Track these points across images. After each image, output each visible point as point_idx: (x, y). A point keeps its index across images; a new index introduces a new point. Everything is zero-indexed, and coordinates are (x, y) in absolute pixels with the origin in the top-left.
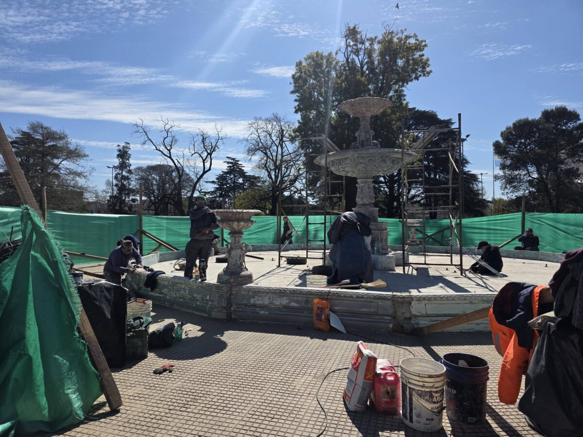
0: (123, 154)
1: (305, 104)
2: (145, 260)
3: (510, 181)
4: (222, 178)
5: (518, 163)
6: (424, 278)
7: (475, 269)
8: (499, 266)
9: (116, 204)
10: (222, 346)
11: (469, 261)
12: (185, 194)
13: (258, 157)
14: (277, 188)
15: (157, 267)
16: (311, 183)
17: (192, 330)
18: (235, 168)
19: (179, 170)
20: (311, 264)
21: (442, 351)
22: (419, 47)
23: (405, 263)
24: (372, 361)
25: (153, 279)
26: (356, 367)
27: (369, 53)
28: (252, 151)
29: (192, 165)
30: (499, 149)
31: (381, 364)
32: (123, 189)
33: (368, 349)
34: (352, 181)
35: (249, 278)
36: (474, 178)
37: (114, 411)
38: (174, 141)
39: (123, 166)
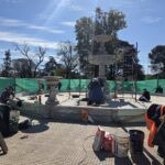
0: (8, 54)
1: (80, 37)
2: (17, 96)
3: (154, 68)
4: (47, 64)
5: (157, 61)
6: (123, 103)
7: (140, 100)
8: (149, 98)
9: (5, 74)
10: (47, 128)
11: (138, 97)
12: (33, 70)
13: (61, 57)
14: (69, 69)
15: (22, 98)
16: (82, 67)
17: (35, 122)
18: (52, 60)
19: (31, 61)
20: (81, 97)
21: (128, 129)
22: (123, 17)
23: (115, 97)
24: (103, 133)
25: (20, 103)
26: (97, 135)
27: (104, 18)
28: (59, 54)
29: (36, 59)
30: (150, 56)
31: (107, 134)
32: (7, 68)
33: (102, 129)
34: (97, 67)
35: (58, 103)
36: (141, 66)
37: (5, 153)
38: (28, 49)
39: (7, 59)
